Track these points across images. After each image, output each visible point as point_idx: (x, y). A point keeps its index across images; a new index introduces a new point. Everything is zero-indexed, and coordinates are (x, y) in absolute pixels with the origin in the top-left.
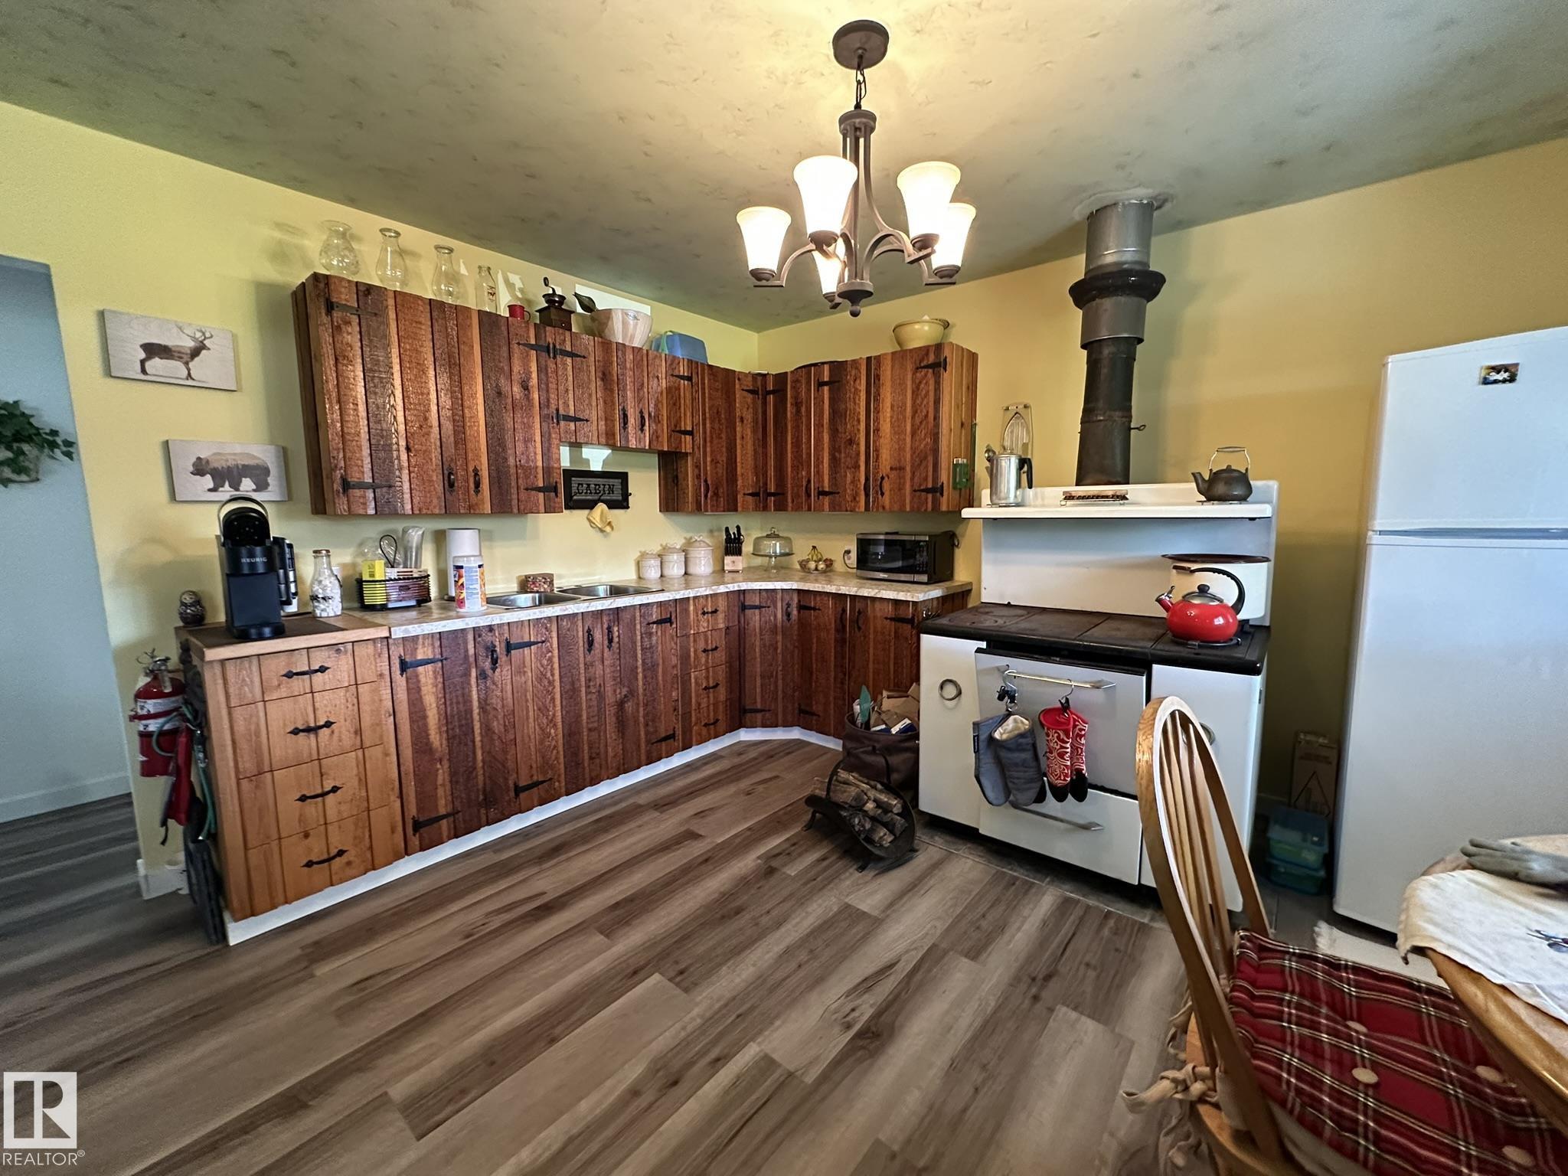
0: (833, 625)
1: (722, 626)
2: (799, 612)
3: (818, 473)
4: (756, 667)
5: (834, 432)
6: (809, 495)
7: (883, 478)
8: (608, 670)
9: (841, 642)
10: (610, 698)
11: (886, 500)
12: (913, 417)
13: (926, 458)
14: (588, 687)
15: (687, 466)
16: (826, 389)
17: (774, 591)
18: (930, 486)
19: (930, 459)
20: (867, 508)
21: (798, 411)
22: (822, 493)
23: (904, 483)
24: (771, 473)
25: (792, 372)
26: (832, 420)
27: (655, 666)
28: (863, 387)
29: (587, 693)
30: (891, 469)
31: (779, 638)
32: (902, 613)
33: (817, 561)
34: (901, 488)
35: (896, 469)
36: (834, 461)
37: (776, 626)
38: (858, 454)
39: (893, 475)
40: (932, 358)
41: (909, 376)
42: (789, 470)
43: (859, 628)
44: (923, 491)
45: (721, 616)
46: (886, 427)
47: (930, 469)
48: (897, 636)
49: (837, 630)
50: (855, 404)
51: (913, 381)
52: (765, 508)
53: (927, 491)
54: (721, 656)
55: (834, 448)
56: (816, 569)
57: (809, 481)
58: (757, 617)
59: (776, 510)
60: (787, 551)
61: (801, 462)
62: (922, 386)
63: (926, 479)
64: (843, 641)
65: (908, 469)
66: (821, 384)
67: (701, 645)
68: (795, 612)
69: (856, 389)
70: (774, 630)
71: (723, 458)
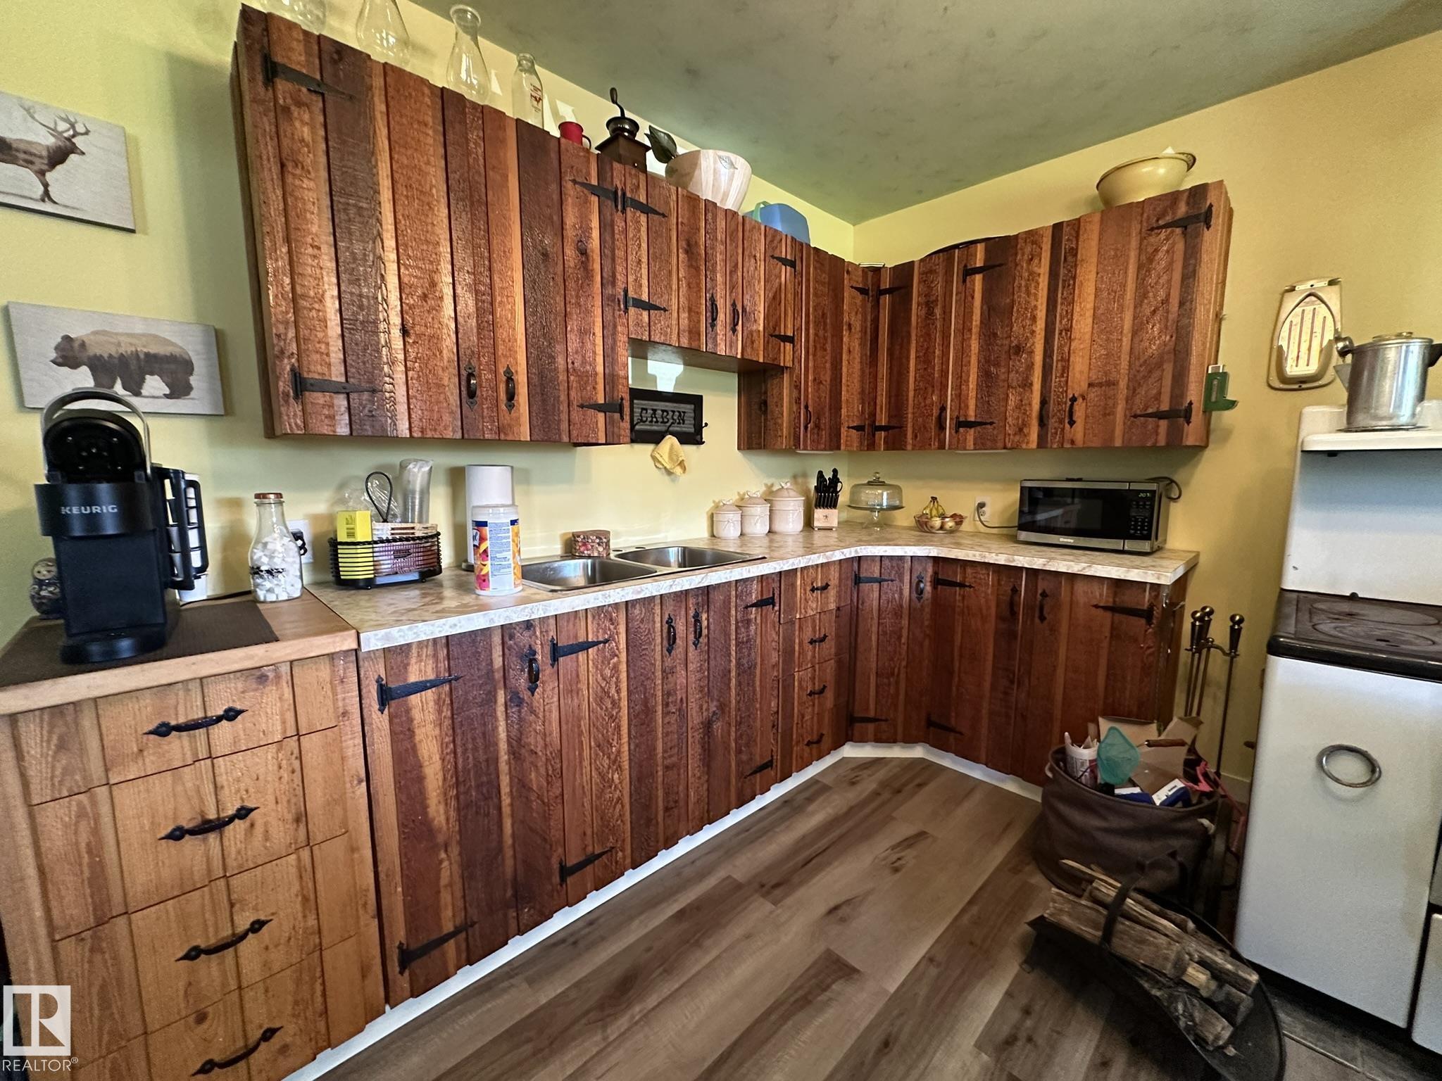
0: (993, 611)
1: (833, 606)
2: (934, 587)
3: (960, 397)
4: (870, 661)
5: (988, 335)
6: (941, 426)
7: (1074, 399)
8: (692, 678)
9: (1007, 635)
10: (695, 718)
11: (1078, 432)
12: (1138, 305)
13: (1160, 365)
14: (666, 705)
15: (781, 388)
16: (978, 278)
17: (901, 558)
18: (1165, 407)
19: (1168, 368)
20: (1042, 443)
21: (930, 313)
22: (961, 424)
23: (1115, 406)
24: (882, 399)
25: (921, 260)
26: (986, 322)
27: (752, 667)
28: (1043, 269)
29: (665, 714)
30: (1090, 385)
31: (905, 622)
32: (1128, 599)
33: (943, 516)
34: (1108, 413)
35: (1100, 385)
36: (987, 377)
37: (901, 606)
38: (1031, 366)
39: (1093, 395)
40: (1182, 209)
41: (1134, 243)
42: (911, 394)
43: (1042, 618)
44: (1150, 415)
45: (832, 592)
46: (1083, 324)
47: (1167, 381)
48: (1115, 634)
49: (1000, 618)
50: (1028, 293)
51: (1140, 249)
52: (872, 446)
53: (1160, 415)
54: (829, 647)
55: (988, 361)
56: (942, 528)
57: (943, 409)
58: (876, 594)
59: (887, 449)
60: (897, 503)
61: (932, 382)
62: (1160, 255)
63: (1158, 397)
64: (1012, 635)
65: (1123, 384)
66: (968, 272)
67: (808, 634)
68: (928, 588)
69: (1031, 273)
70: (897, 613)
71: (827, 377)
